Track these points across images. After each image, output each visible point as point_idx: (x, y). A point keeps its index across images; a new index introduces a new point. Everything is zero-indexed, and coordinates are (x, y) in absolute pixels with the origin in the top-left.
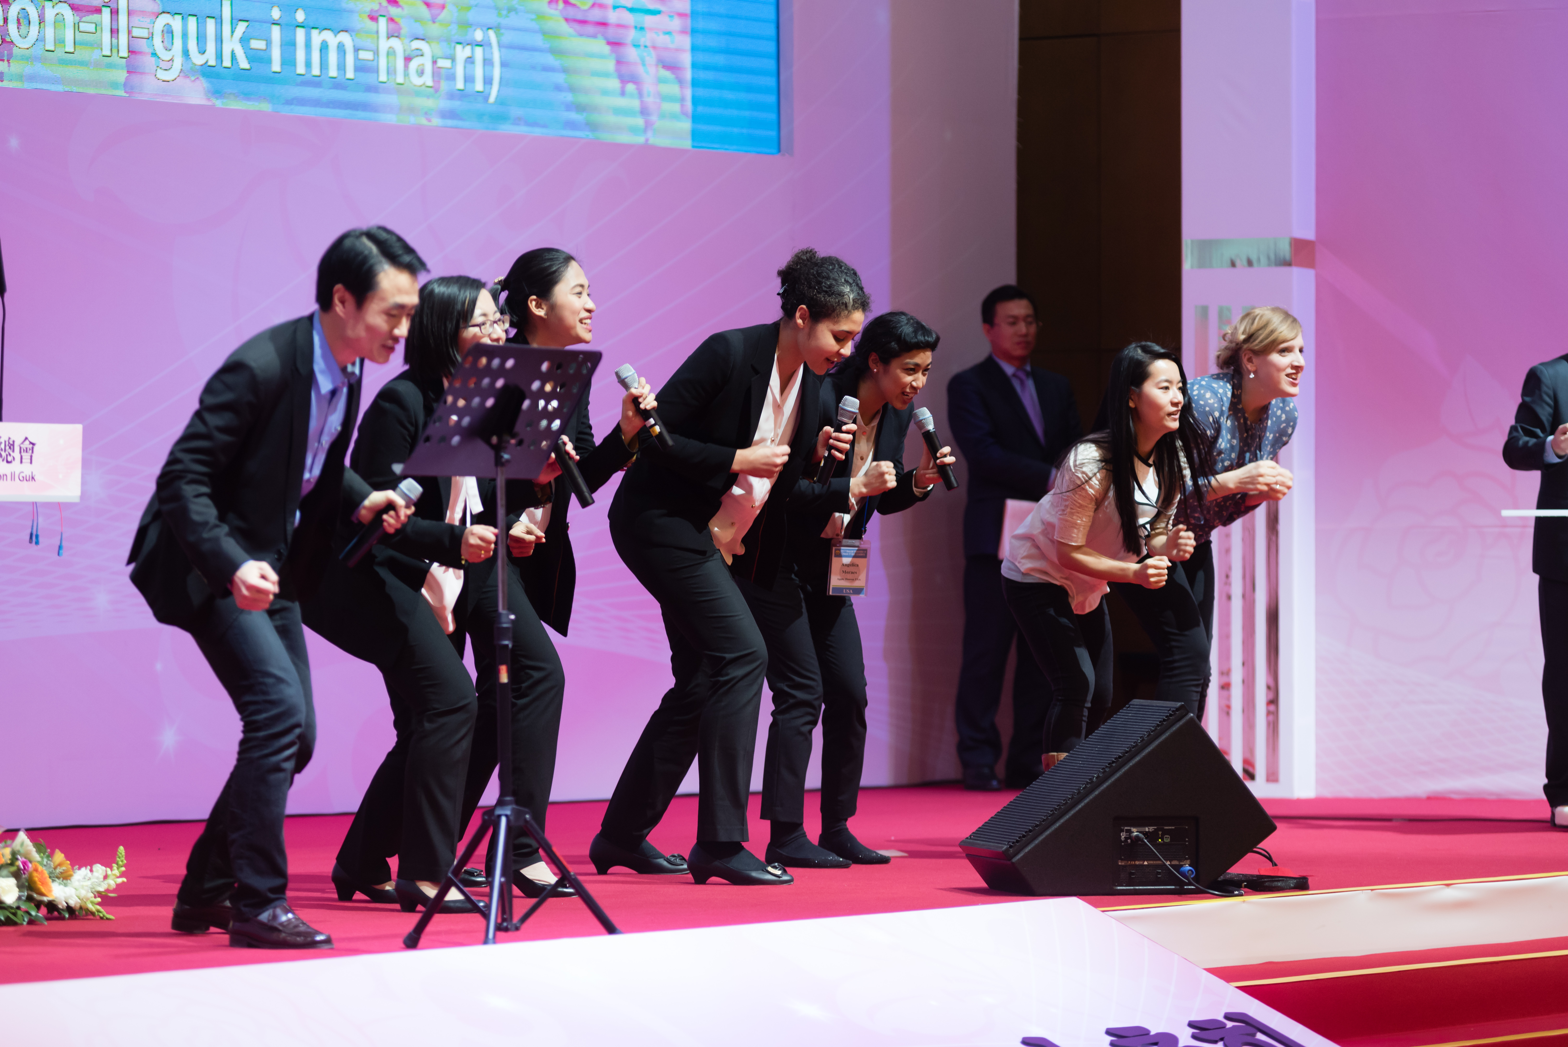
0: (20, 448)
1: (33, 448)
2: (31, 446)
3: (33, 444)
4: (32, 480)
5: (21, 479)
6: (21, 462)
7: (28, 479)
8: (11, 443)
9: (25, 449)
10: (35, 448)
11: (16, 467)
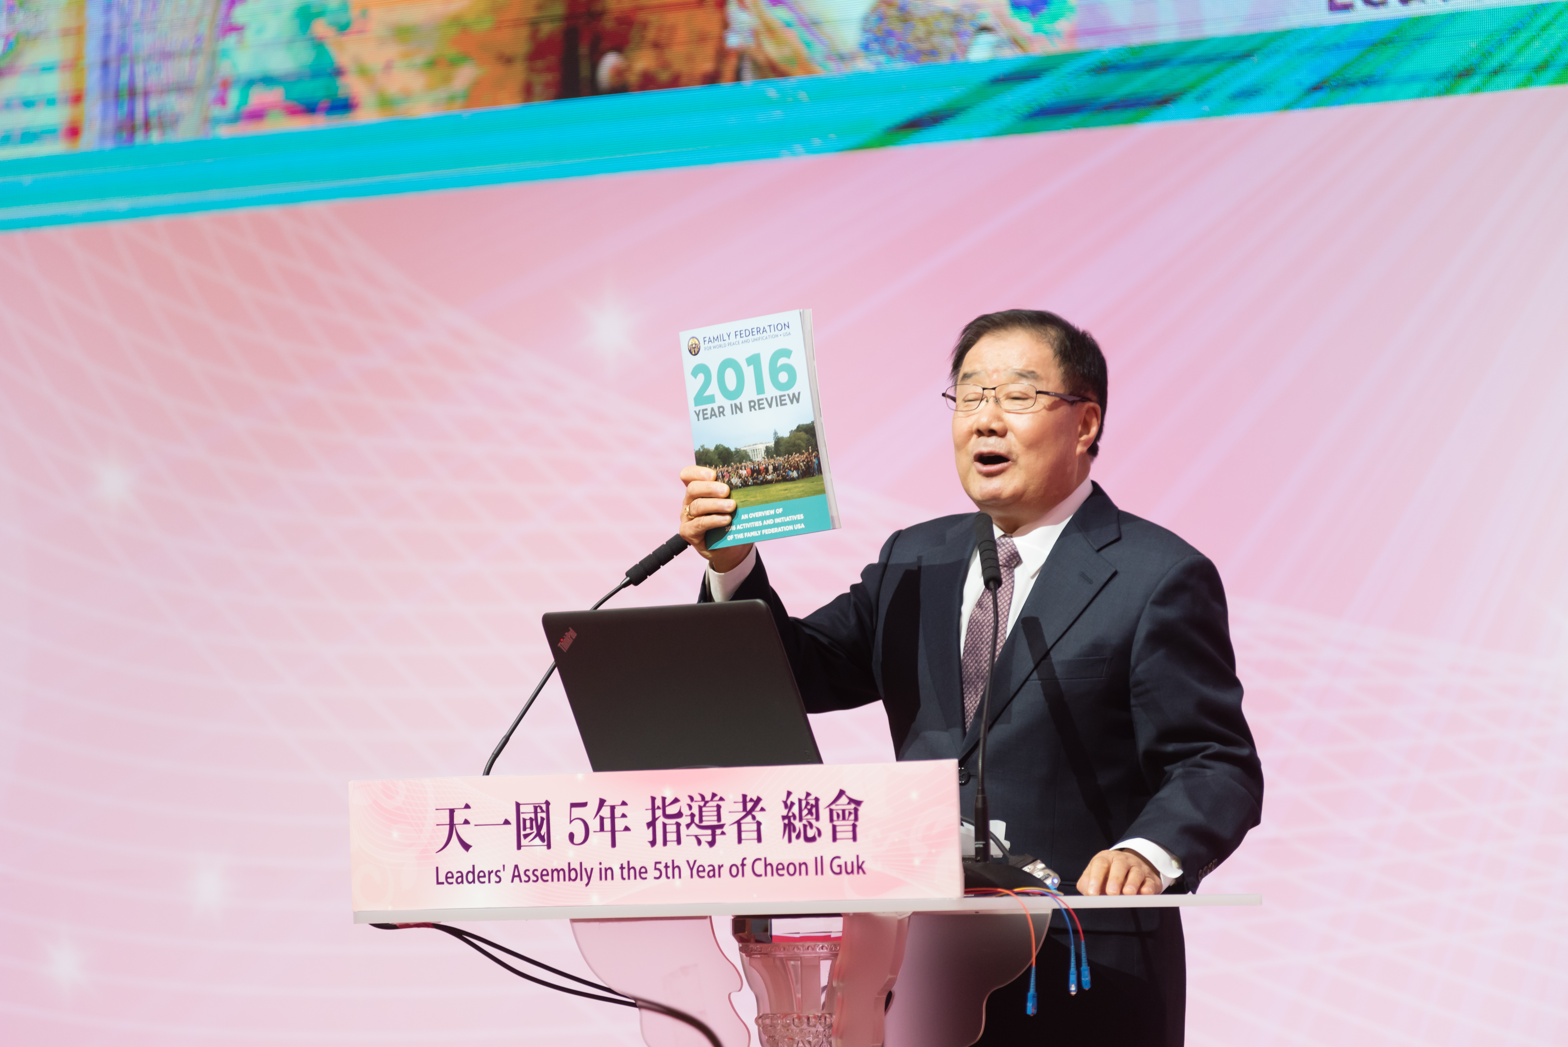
0: (831, 811)
1: (856, 810)
2: (853, 806)
3: (858, 803)
4: (858, 873)
5: (837, 870)
6: (835, 839)
7: (849, 870)
8: (813, 802)
9: (840, 813)
10: (862, 810)
11: (824, 848)
